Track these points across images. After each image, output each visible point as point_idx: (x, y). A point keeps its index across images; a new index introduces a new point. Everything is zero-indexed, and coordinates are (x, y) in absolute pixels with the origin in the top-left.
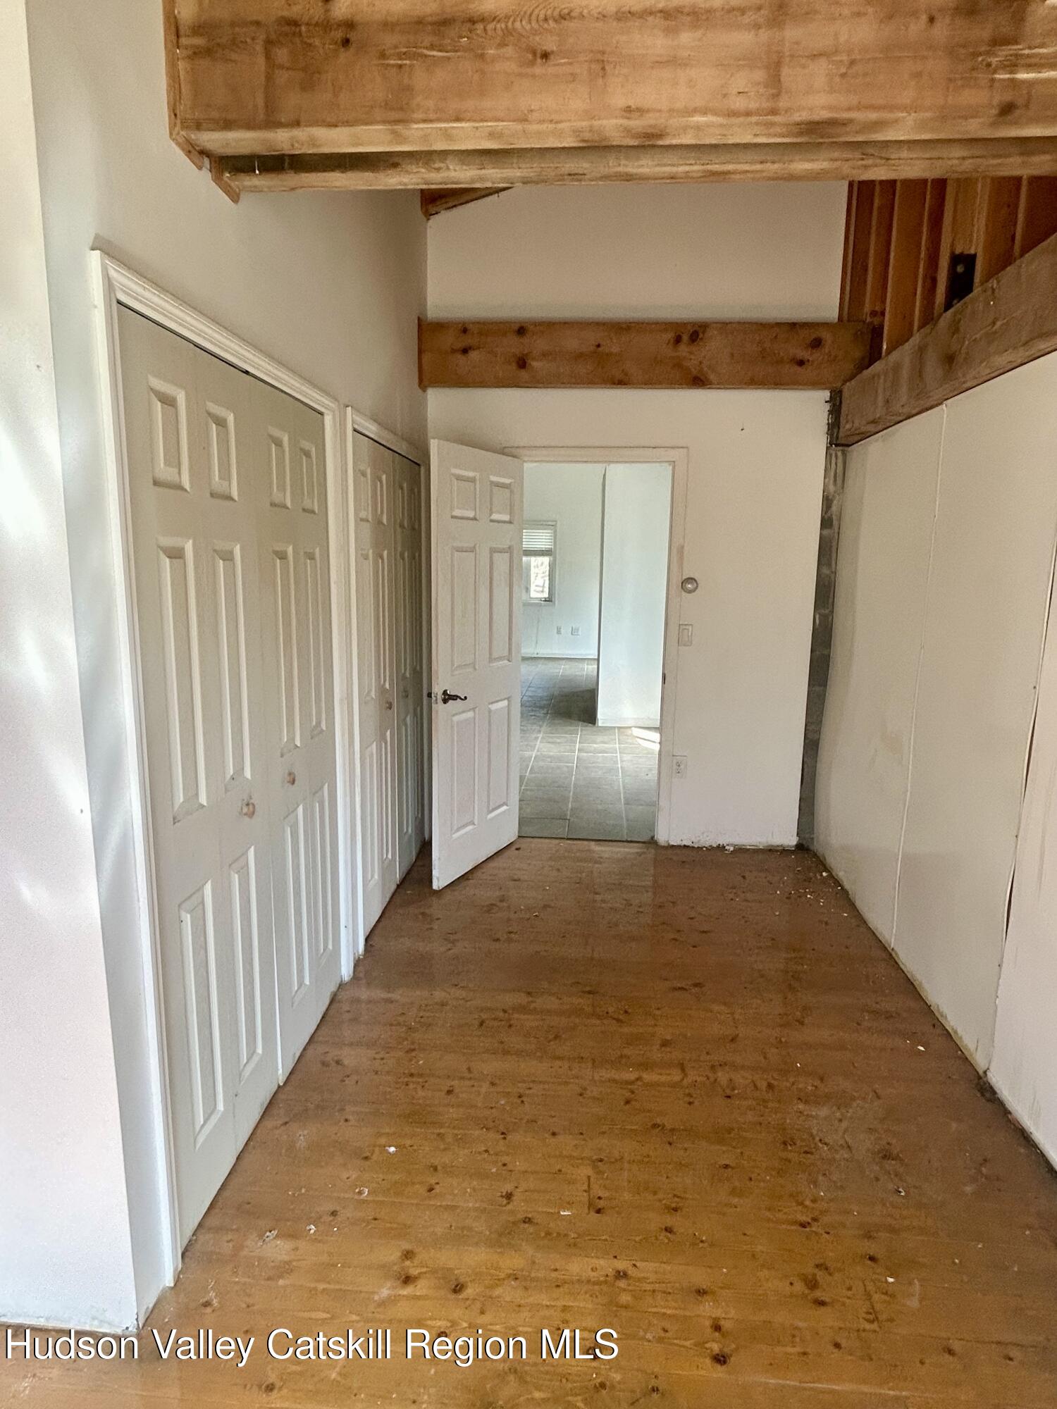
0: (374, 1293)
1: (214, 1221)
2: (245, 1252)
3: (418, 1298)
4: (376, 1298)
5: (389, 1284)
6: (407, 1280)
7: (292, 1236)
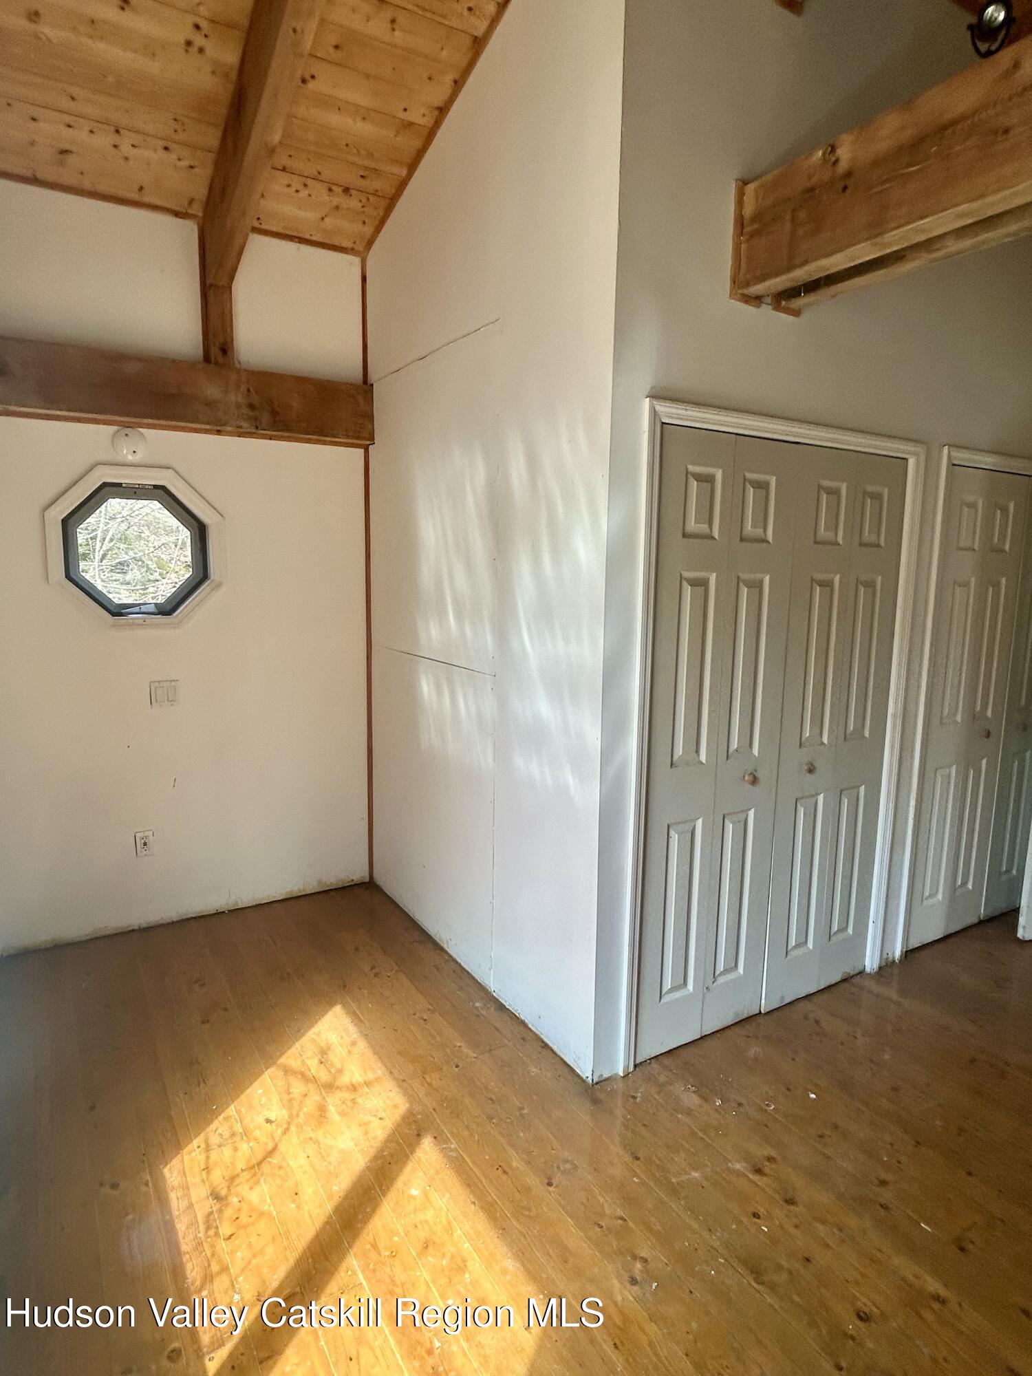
0: (730, 1161)
1: (666, 1061)
2: (672, 1088)
3: (757, 1185)
4: (730, 1165)
5: (745, 1165)
6: (759, 1171)
7: (705, 1099)
